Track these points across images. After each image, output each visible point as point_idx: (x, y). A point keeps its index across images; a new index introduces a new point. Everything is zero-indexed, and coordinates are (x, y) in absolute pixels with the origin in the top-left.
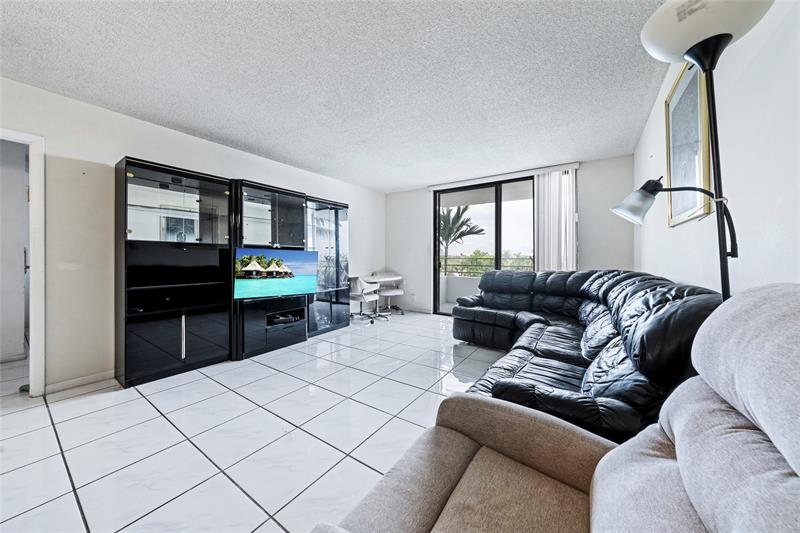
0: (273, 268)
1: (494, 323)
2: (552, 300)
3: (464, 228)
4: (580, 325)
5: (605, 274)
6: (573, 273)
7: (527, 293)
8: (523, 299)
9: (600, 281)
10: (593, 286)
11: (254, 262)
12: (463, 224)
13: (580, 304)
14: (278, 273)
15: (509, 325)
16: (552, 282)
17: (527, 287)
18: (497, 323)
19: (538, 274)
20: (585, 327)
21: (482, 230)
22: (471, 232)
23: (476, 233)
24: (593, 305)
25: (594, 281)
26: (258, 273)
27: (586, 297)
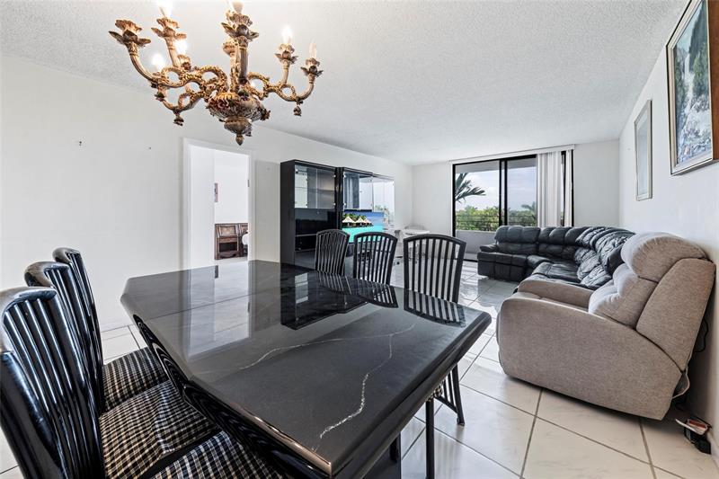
0: (360, 221)
1: (511, 263)
2: (554, 248)
3: (465, 190)
4: (575, 264)
5: (594, 229)
6: (570, 228)
7: (534, 243)
8: (531, 247)
9: (591, 234)
10: (585, 238)
11: (348, 217)
12: (464, 186)
13: (576, 250)
14: (363, 224)
15: (522, 265)
16: (554, 235)
17: (533, 239)
18: (514, 263)
19: (542, 229)
20: (579, 265)
21: (483, 191)
22: (473, 192)
23: (478, 194)
24: (585, 251)
25: (586, 234)
26: (351, 224)
27: (581, 245)
